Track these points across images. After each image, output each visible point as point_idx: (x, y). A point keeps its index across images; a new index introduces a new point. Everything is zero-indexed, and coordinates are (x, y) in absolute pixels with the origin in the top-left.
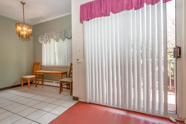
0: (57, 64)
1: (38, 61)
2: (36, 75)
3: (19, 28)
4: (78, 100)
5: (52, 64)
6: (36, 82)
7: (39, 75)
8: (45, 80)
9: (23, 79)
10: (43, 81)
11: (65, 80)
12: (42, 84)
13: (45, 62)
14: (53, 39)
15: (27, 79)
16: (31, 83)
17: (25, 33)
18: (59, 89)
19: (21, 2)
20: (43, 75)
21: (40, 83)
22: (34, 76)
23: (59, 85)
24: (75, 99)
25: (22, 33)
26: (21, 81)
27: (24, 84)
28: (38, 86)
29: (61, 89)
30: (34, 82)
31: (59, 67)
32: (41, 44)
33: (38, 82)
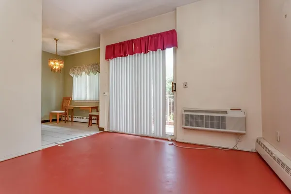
0: (88, 99)
1: (68, 96)
2: (66, 110)
3: (52, 63)
4: (103, 130)
5: (83, 98)
6: (65, 119)
7: (69, 110)
8: (75, 116)
9: (52, 114)
10: (72, 118)
11: (95, 113)
12: (72, 121)
13: (75, 97)
14: (84, 73)
15: (56, 115)
16: (60, 120)
17: (57, 67)
18: (88, 124)
19: (55, 39)
20: (73, 110)
21: (70, 119)
22: (64, 112)
23: (87, 121)
24: (101, 129)
25: (55, 67)
26: (50, 116)
27: (53, 120)
28: (67, 122)
29: (89, 124)
30: (63, 118)
31: (90, 102)
32: (72, 78)
33: (68, 119)
